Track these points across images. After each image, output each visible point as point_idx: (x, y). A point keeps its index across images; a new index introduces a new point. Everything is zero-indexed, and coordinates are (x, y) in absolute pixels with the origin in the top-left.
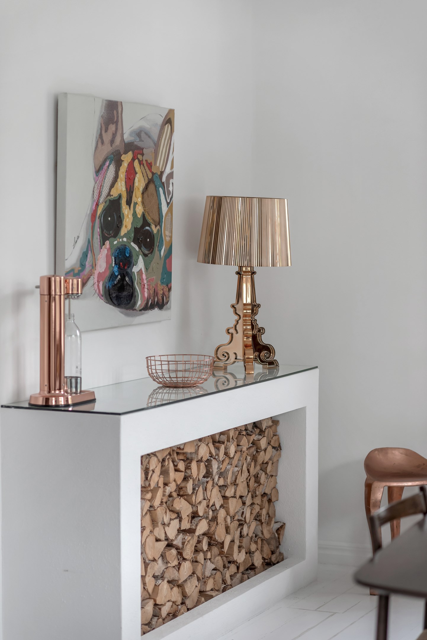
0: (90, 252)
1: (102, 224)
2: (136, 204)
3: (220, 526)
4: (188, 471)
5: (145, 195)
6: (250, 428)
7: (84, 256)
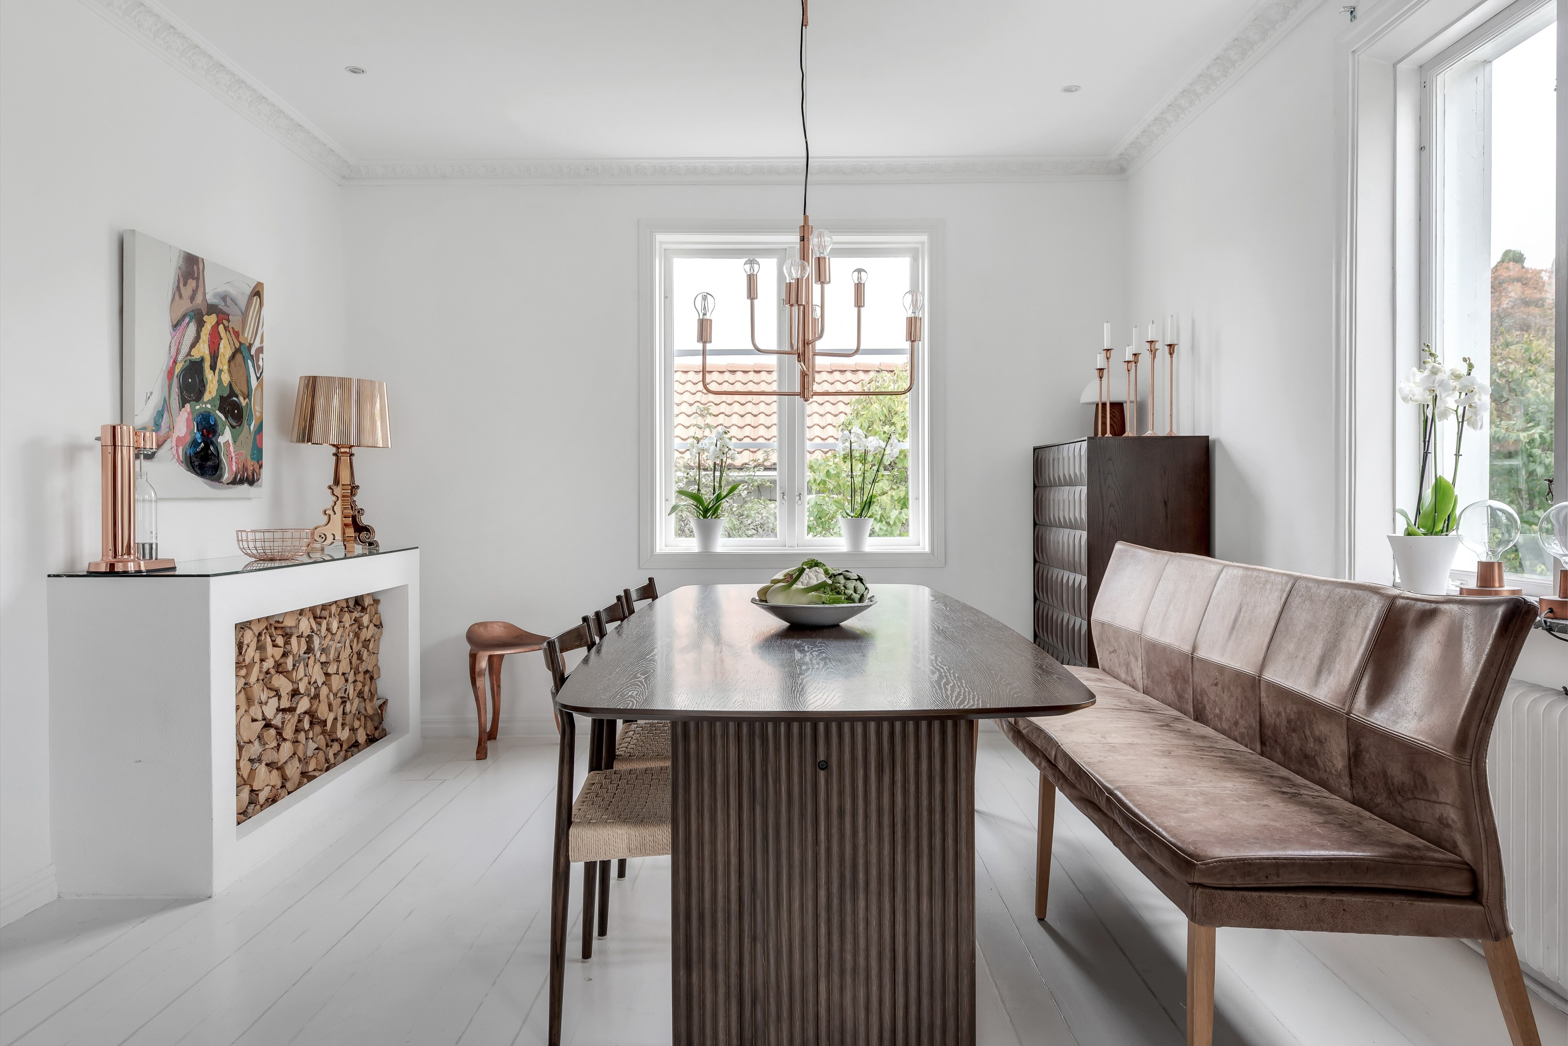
0: (166, 412)
1: (182, 386)
2: (221, 371)
3: (322, 703)
4: (288, 647)
5: (232, 364)
6: (351, 604)
7: (160, 414)
